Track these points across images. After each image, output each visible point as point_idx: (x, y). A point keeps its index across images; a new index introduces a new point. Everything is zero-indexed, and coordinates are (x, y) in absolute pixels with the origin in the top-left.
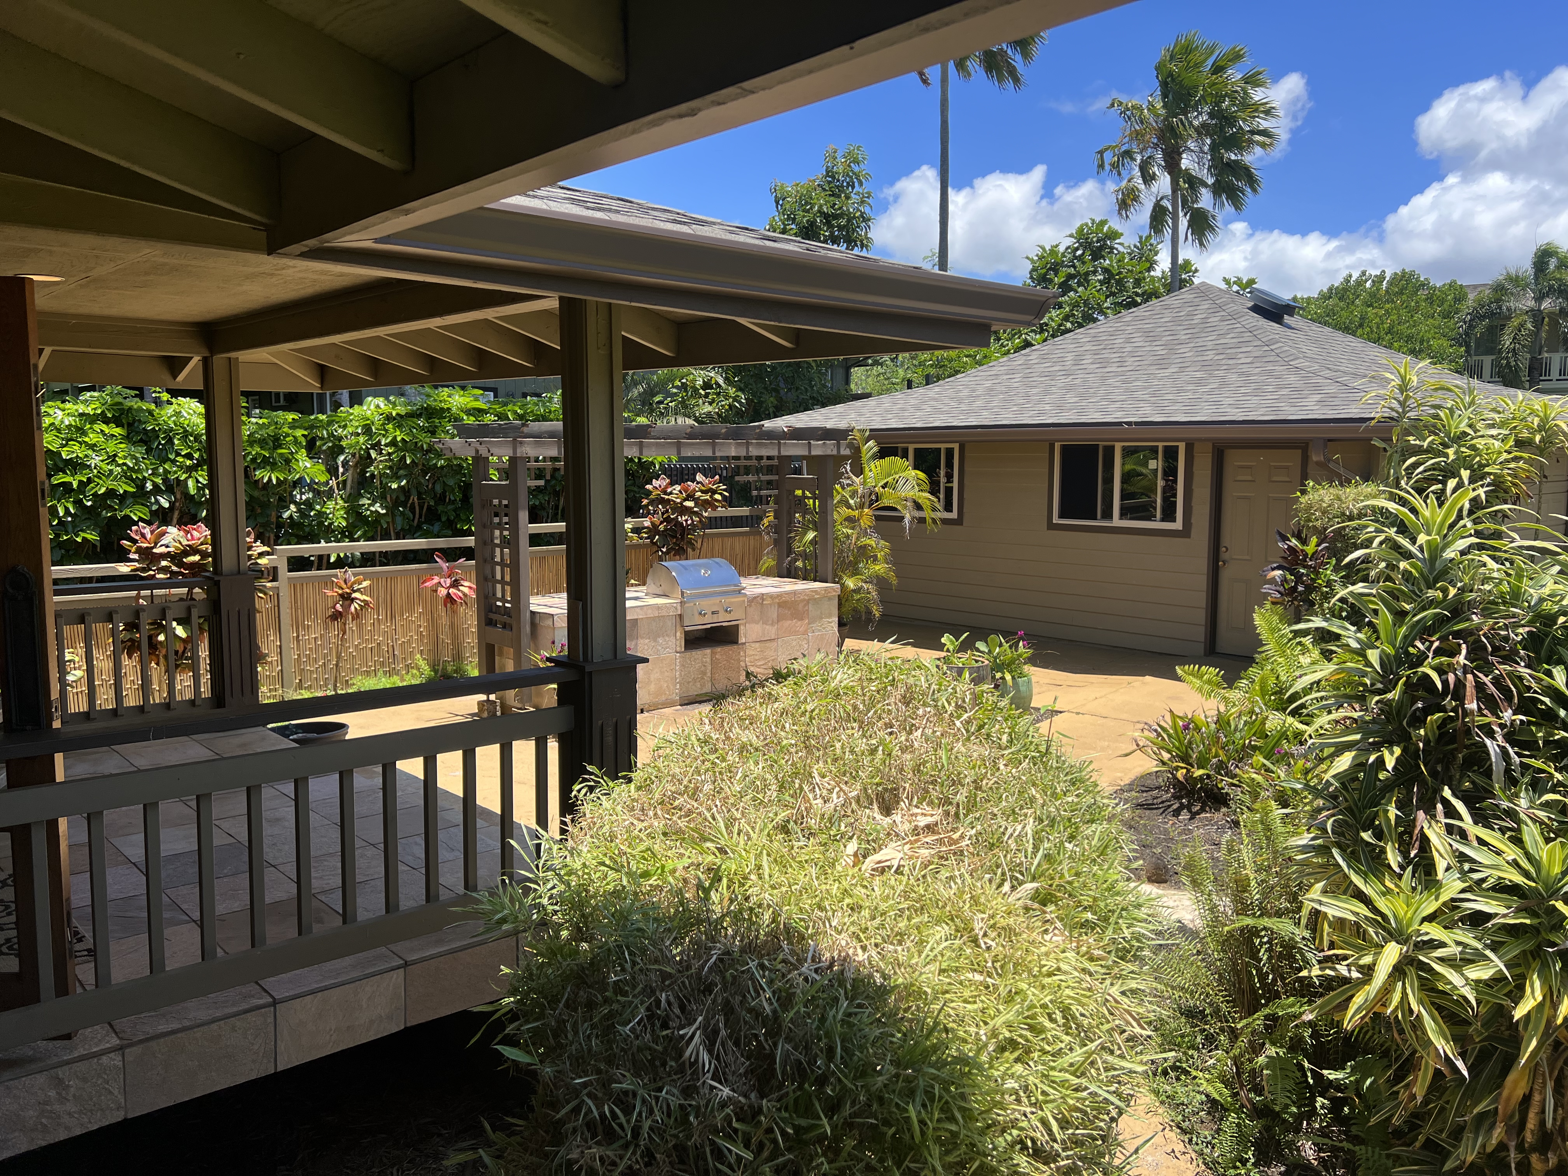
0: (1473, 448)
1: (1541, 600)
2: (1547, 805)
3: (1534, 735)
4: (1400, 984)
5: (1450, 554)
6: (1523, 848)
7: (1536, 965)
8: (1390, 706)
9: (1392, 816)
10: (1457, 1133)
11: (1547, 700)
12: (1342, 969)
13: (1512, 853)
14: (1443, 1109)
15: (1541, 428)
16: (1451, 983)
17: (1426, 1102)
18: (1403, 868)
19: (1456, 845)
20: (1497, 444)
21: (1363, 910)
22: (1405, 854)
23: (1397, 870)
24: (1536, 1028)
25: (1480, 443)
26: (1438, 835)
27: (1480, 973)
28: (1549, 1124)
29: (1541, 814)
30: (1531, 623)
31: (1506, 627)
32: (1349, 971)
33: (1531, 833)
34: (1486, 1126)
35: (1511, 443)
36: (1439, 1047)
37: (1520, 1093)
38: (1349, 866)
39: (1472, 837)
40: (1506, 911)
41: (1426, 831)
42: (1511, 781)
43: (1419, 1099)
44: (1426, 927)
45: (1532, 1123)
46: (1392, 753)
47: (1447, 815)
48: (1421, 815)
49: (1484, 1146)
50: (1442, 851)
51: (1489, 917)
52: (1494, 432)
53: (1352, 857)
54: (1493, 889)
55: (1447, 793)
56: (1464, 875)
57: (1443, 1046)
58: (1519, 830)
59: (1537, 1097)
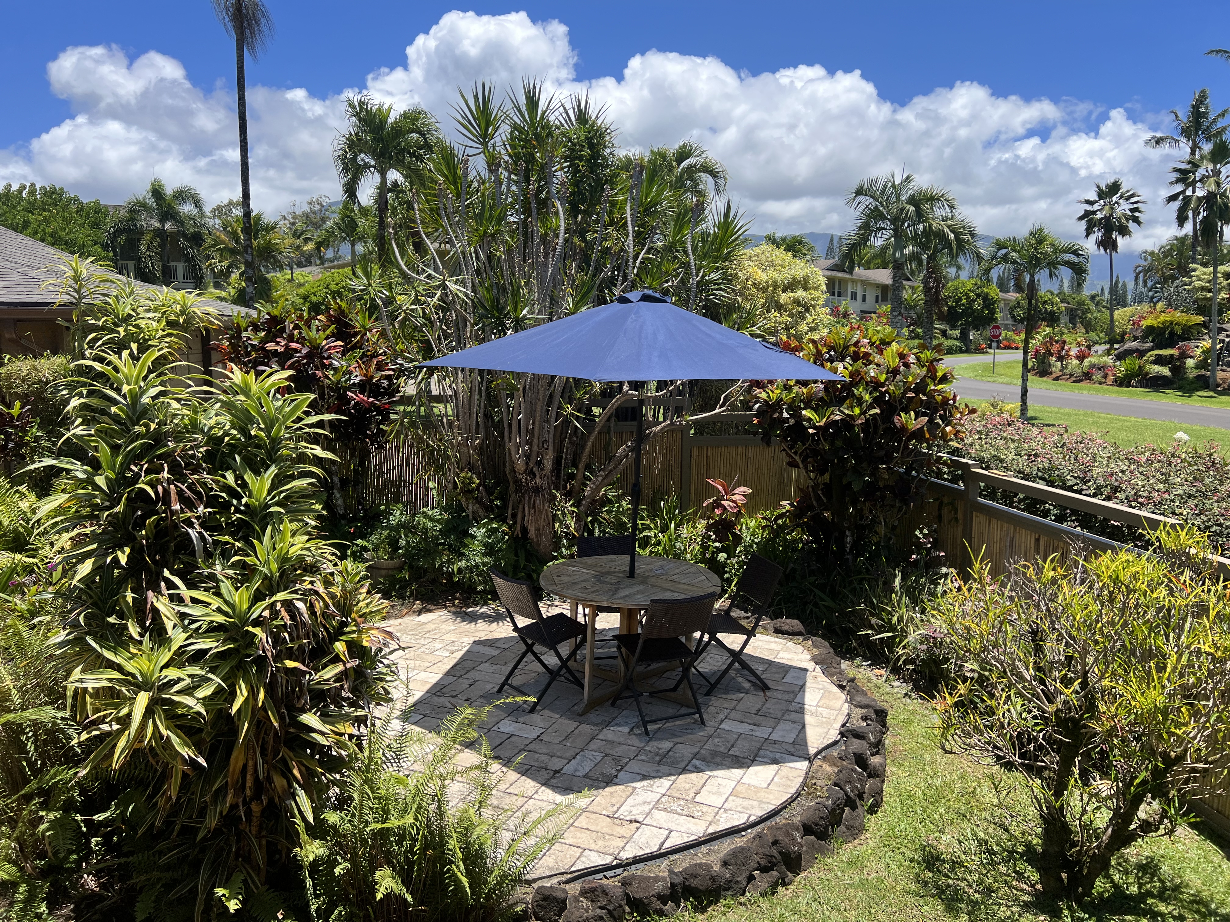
0: (137, 326)
1: (211, 428)
2: (233, 566)
3: (219, 520)
4: (151, 721)
5: (145, 400)
6: (223, 598)
7: (241, 673)
8: (117, 519)
9: (129, 599)
10: (202, 813)
11: (224, 495)
12: (105, 727)
13: (216, 603)
14: (190, 800)
15: (182, 313)
16: (187, 706)
17: (178, 798)
18: (142, 635)
19: (177, 608)
20: (155, 324)
21: (117, 675)
22: (142, 625)
23: (138, 638)
24: (246, 716)
25: (142, 323)
26: (164, 604)
27: (206, 691)
28: (261, 777)
29: (230, 572)
30: (207, 444)
31: (192, 448)
32: (111, 726)
33: (226, 587)
34: (221, 798)
35: (164, 323)
36: (185, 754)
37: (240, 764)
38: (101, 646)
39: (188, 601)
40: (216, 644)
41: (156, 604)
42: (208, 555)
43: (174, 798)
44: (165, 672)
45: (249, 783)
46: (123, 553)
47: (168, 589)
48: (150, 594)
49: (221, 813)
50: (169, 615)
51: (205, 651)
52: (151, 315)
53: (101, 639)
54: (206, 631)
55: (166, 573)
56: (185, 629)
57: (186, 752)
58: (218, 587)
59: (251, 763)
